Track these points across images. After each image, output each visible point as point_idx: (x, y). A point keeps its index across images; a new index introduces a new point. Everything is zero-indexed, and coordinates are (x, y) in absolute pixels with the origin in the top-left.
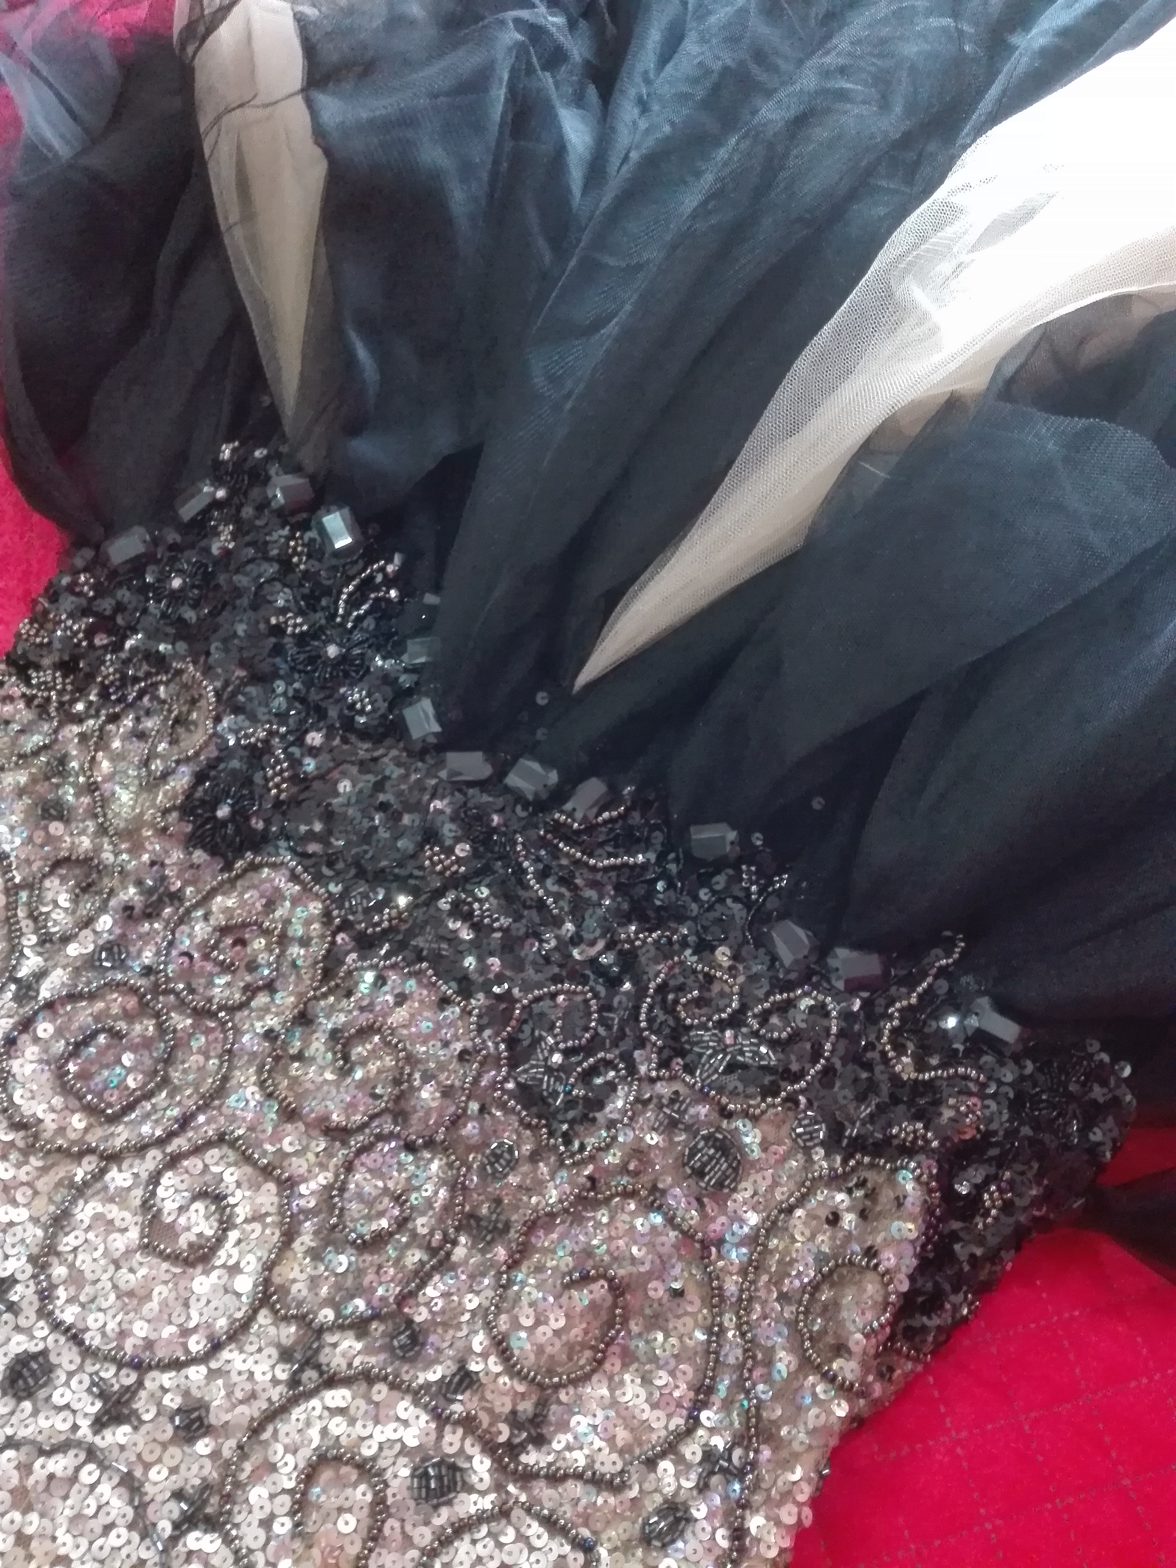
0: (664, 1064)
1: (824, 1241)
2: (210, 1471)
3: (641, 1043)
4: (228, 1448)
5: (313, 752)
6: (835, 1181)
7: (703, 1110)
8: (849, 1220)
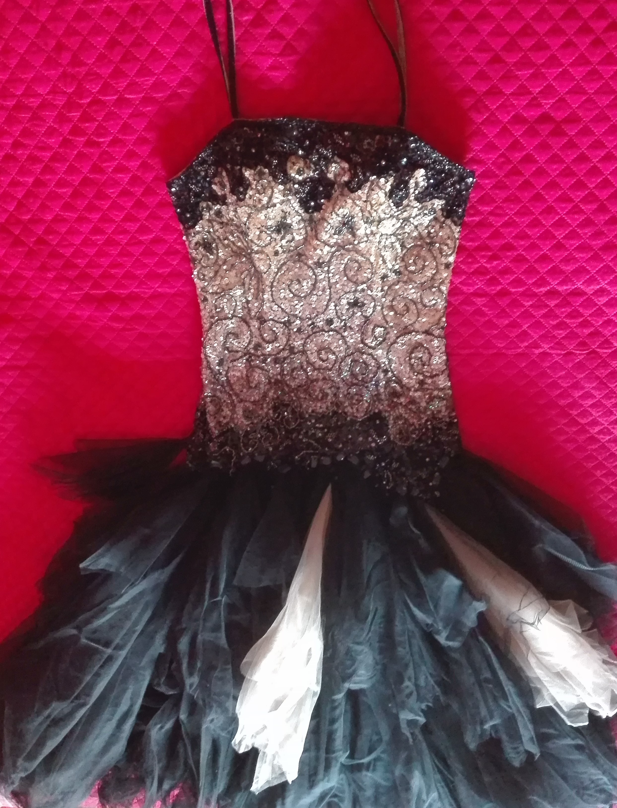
0: (268, 424)
1: (224, 414)
2: (292, 327)
3: (274, 425)
4: (292, 332)
5: (372, 442)
6: (228, 423)
7: (255, 421)
8: (222, 419)
